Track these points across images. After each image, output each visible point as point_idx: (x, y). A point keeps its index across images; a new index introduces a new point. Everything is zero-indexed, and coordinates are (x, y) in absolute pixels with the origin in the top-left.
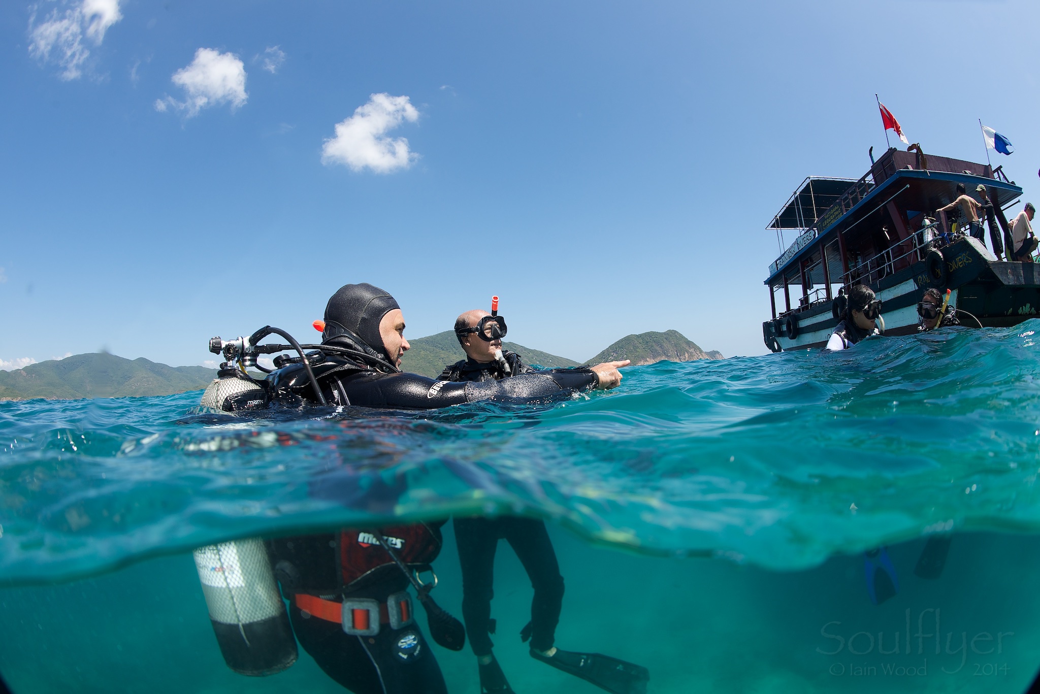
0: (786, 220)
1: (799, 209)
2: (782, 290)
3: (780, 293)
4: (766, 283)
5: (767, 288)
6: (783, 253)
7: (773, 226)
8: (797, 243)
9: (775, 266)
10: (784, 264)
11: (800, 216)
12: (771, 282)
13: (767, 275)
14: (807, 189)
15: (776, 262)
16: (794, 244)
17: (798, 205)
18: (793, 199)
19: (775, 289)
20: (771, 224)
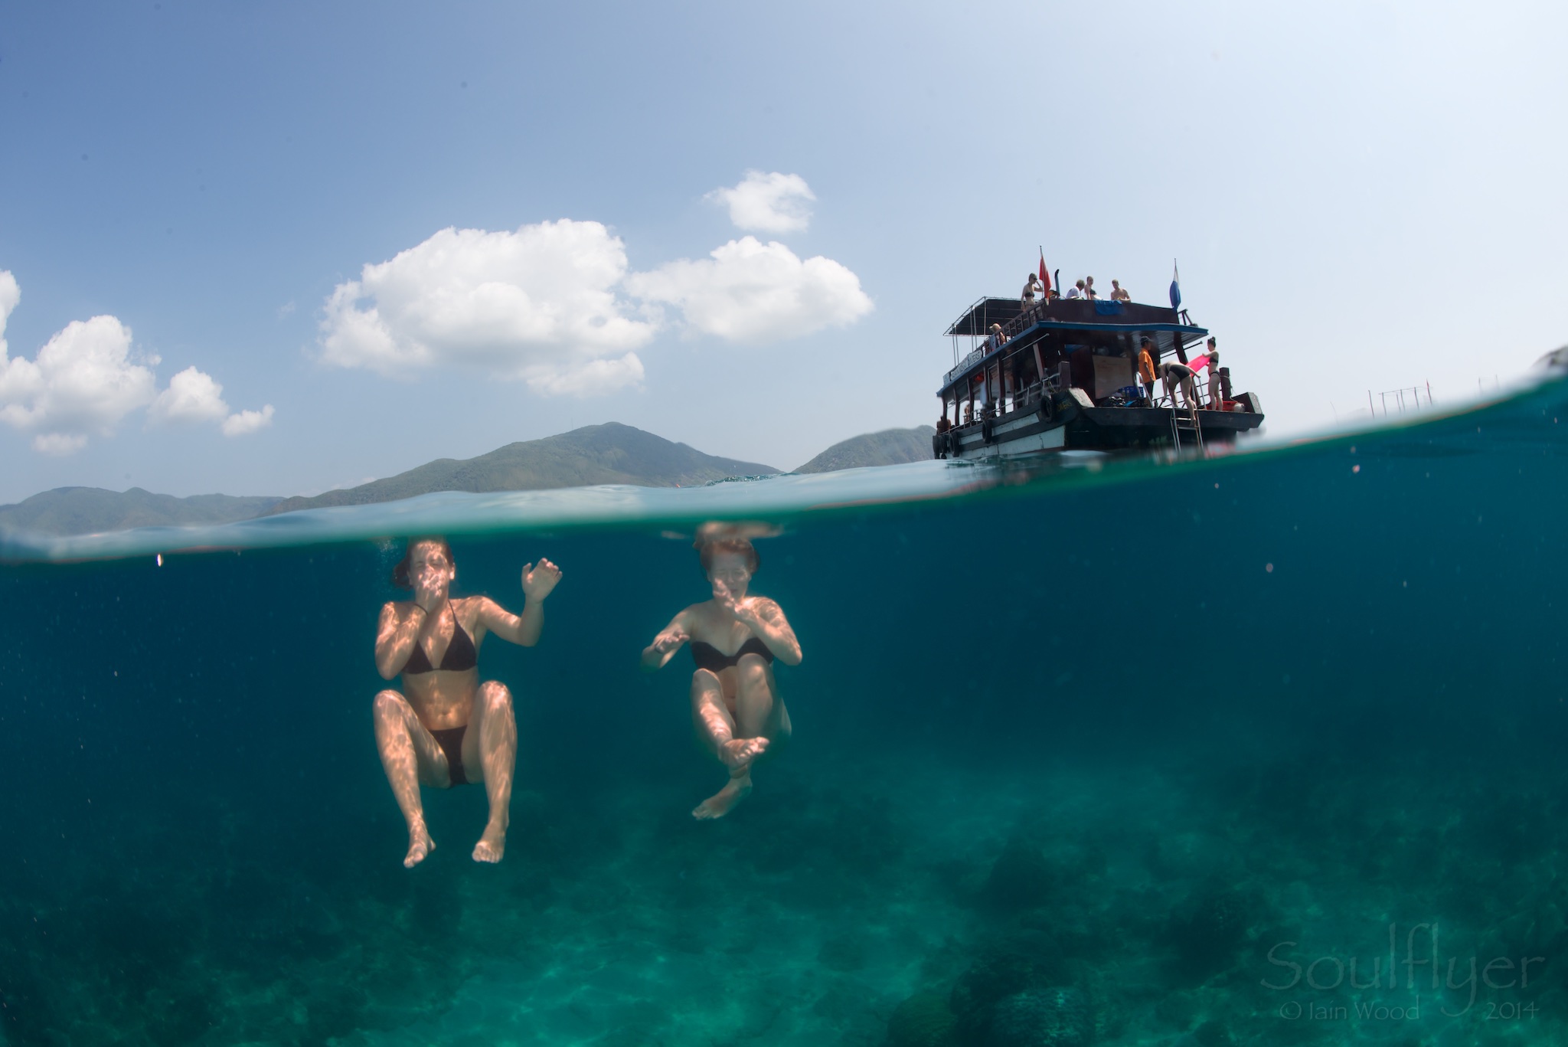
0: (964, 328)
1: (973, 319)
4: (939, 394)
6: (957, 364)
7: (950, 333)
8: (967, 358)
9: (948, 376)
10: (956, 376)
11: (973, 325)
12: (945, 395)
13: (940, 385)
14: (982, 305)
15: (950, 373)
17: (973, 315)
18: (970, 310)
20: (949, 331)
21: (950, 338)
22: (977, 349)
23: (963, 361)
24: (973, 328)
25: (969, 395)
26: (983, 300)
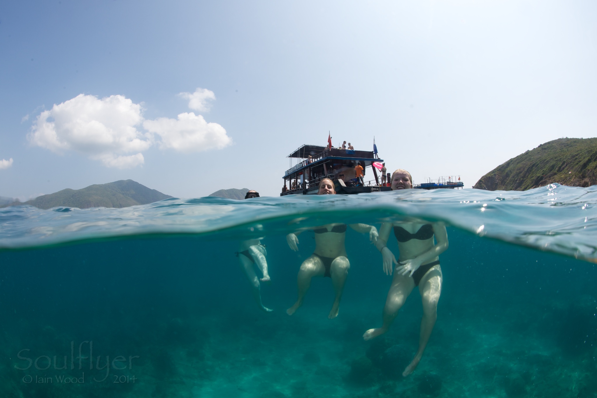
0: (295, 155)
1: (299, 153)
2: (289, 181)
3: (288, 183)
4: (283, 178)
5: (283, 180)
6: (291, 168)
8: (296, 166)
10: (291, 172)
11: (299, 155)
12: (285, 178)
13: (284, 175)
14: (303, 147)
15: (288, 171)
16: (295, 166)
17: (299, 151)
18: (298, 150)
19: (286, 181)
20: (289, 156)
21: (289, 158)
22: (300, 163)
23: (294, 167)
24: (299, 156)
25: (296, 177)
26: (304, 145)
